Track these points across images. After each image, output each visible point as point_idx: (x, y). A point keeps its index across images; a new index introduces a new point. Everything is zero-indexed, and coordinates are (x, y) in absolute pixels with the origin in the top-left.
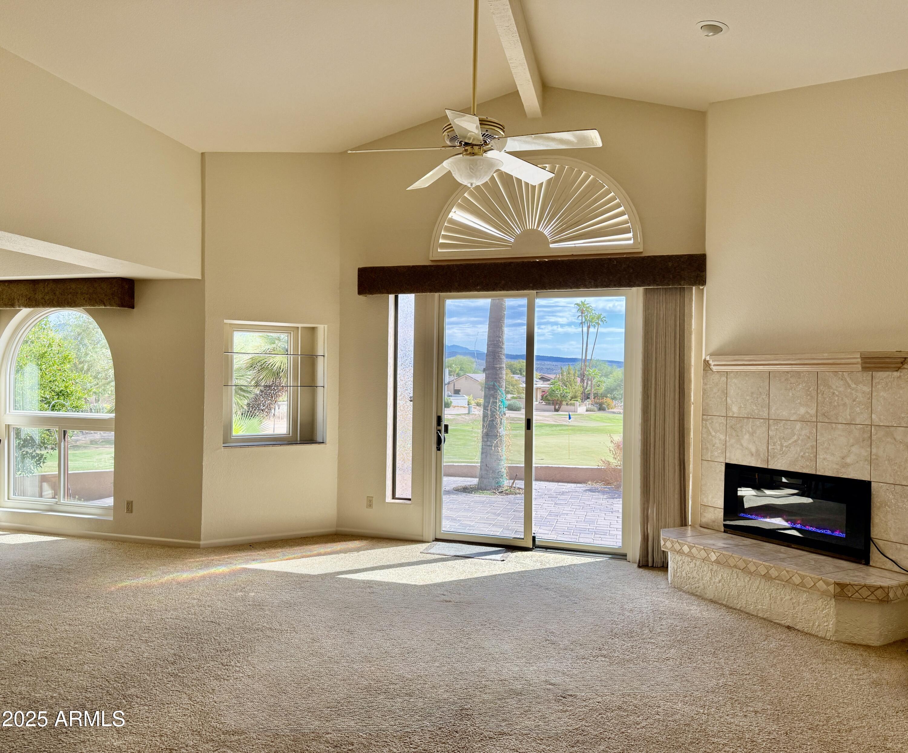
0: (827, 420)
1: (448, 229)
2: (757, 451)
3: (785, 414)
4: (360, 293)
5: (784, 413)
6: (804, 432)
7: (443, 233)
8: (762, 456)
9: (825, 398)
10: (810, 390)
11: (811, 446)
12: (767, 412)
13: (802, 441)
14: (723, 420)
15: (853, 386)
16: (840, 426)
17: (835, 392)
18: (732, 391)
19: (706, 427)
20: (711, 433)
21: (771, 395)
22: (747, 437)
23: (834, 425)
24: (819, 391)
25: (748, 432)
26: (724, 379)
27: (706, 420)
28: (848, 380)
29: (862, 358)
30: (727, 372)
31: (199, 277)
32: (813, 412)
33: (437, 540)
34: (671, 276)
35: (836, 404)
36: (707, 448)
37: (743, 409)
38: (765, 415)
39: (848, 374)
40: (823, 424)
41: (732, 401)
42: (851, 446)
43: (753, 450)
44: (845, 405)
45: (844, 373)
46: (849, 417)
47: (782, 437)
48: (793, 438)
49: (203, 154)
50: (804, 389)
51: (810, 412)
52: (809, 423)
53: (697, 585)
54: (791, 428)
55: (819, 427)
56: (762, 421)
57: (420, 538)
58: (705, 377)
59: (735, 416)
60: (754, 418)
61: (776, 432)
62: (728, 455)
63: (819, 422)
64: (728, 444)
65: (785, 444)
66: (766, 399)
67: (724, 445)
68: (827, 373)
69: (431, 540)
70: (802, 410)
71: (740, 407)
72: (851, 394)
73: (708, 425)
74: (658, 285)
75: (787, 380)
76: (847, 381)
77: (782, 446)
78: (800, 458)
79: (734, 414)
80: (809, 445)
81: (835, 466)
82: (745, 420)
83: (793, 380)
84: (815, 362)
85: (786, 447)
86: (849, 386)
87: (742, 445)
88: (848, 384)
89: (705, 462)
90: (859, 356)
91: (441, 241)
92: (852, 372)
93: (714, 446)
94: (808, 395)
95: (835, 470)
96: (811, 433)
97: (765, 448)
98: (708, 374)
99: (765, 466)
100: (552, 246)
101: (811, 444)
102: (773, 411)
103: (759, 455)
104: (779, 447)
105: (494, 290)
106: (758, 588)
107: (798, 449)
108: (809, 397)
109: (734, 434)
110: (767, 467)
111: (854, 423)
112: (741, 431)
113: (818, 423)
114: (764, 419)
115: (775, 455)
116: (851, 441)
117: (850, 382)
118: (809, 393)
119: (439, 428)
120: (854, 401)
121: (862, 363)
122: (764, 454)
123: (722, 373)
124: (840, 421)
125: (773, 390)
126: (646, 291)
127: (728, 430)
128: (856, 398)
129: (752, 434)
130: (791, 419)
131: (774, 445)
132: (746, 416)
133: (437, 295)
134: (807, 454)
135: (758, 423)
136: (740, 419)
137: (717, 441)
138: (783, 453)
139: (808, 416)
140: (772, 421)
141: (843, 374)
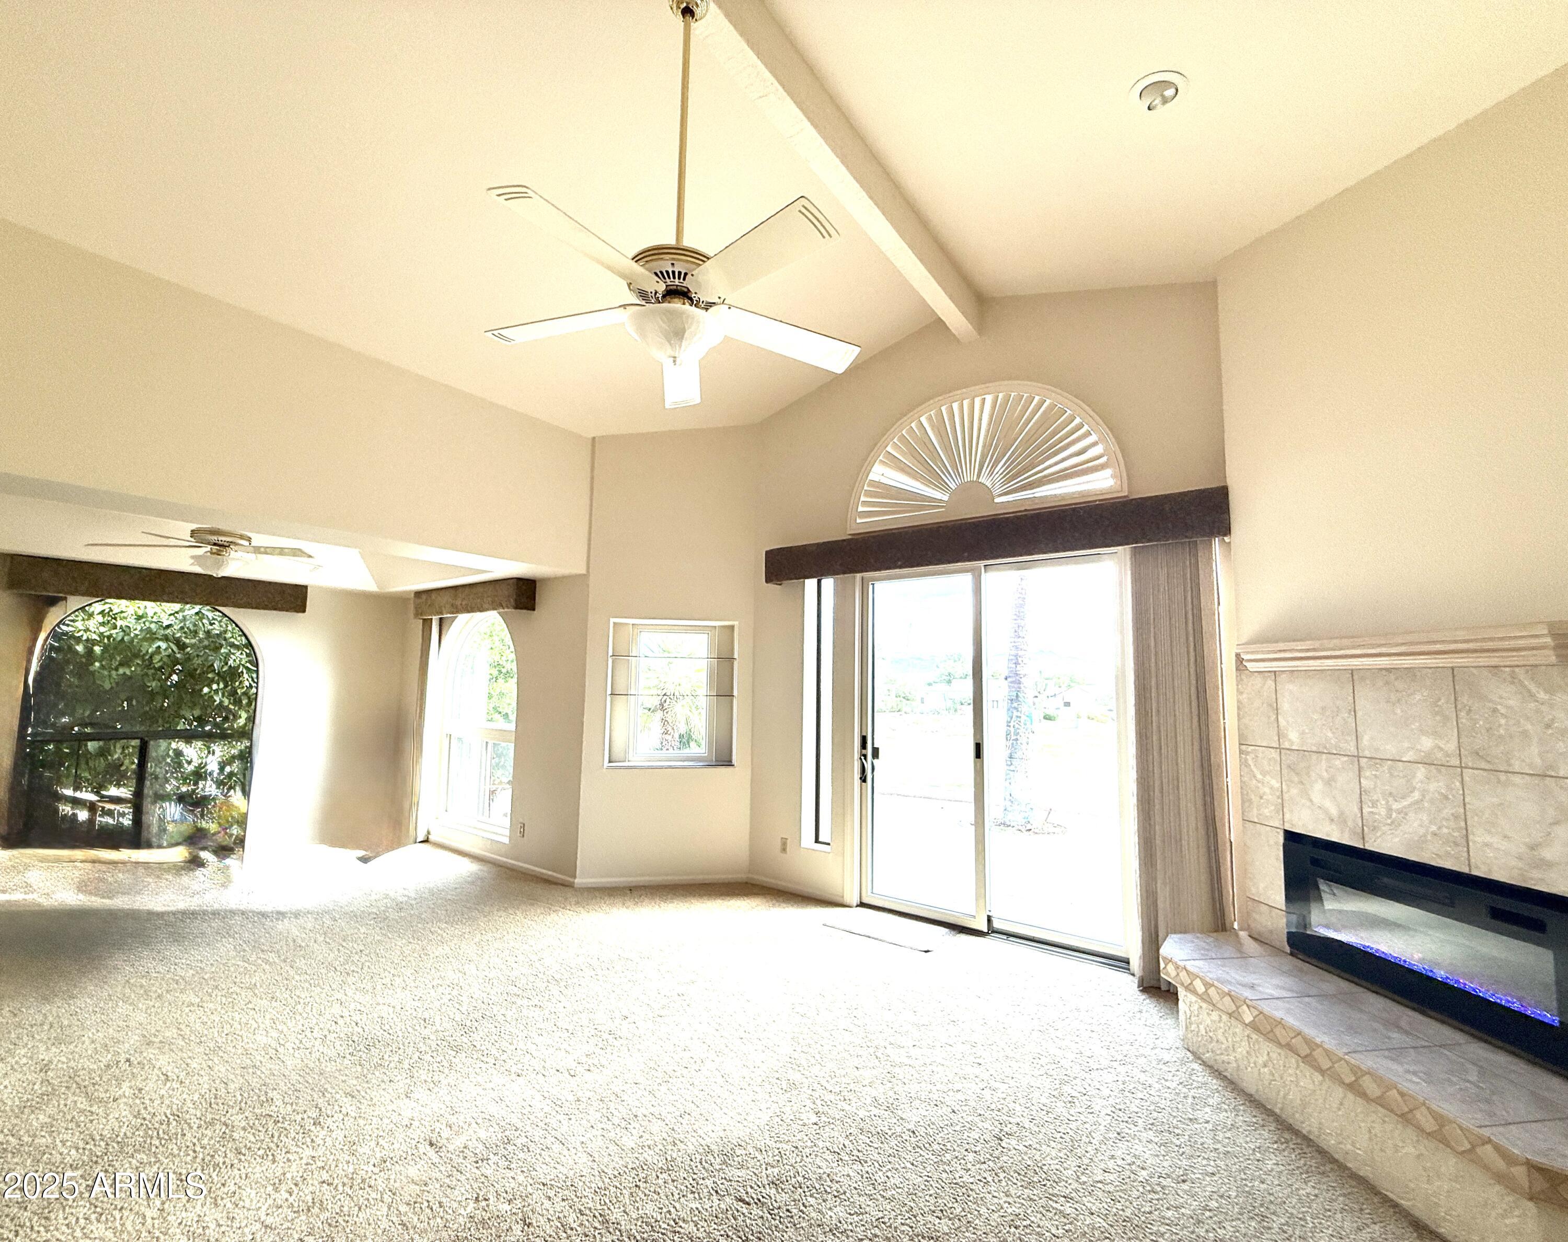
0: (1483, 765)
1: (868, 494)
2: (1341, 813)
3: (1389, 749)
4: (768, 580)
5: (1388, 747)
6: (1433, 787)
7: (863, 499)
8: (1350, 823)
9: (1475, 722)
10: (1440, 703)
11: (1453, 814)
12: (1353, 743)
13: (1432, 801)
14: (1274, 754)
15: (1542, 695)
16: (1517, 779)
17: (1499, 707)
18: (1285, 706)
19: (1247, 766)
20: (1255, 777)
21: (1359, 714)
22: (1319, 786)
23: (1503, 777)
24: (1459, 707)
25: (1322, 778)
26: (1270, 683)
27: (1247, 753)
28: (1526, 683)
29: (1554, 636)
30: (1275, 672)
31: (584, 572)
32: (1452, 746)
33: (862, 905)
34: (1170, 525)
35: (1502, 731)
36: (1250, 801)
37: (1309, 736)
38: (1352, 750)
39: (1527, 672)
40: (1475, 772)
41: (1288, 722)
42: (1551, 824)
43: (1334, 812)
44: (1525, 734)
45: (1517, 670)
46: (1538, 761)
47: (1387, 792)
48: (1413, 795)
49: (594, 438)
50: (1425, 700)
51: (1443, 746)
52: (1443, 769)
53: (1225, 1058)
54: (1405, 777)
55: (1466, 779)
56: (1346, 759)
57: (839, 900)
58: (1239, 681)
59: (1294, 748)
60: (1329, 753)
61: (1376, 783)
62: (1287, 816)
63: (1466, 768)
64: (1286, 796)
65: (1395, 806)
66: (1350, 720)
67: (1278, 798)
68: (1474, 671)
69: (855, 904)
70: (1427, 743)
71: (1303, 733)
72: (1538, 711)
73: (1250, 762)
74: (1149, 541)
75: (1387, 683)
76: (1525, 687)
77: (1390, 810)
78: (1429, 837)
79: (1292, 743)
80: (1447, 812)
81: (1514, 863)
82: (1314, 756)
83: (1400, 685)
84: (1439, 647)
85: (1399, 812)
86: (1532, 695)
87: (1311, 801)
88: (1529, 691)
89: (1248, 824)
90: (1546, 632)
91: (861, 509)
92: (1536, 666)
93: (1261, 798)
94: (1437, 713)
95: (1516, 871)
96: (1448, 787)
97: (1356, 810)
98: (1243, 677)
99: (1359, 845)
100: (997, 500)
101: (1453, 811)
102: (1365, 740)
103: (1345, 822)
104: (1383, 812)
105: (918, 565)
106: (1341, 1104)
107: (1425, 818)
108: (1438, 718)
109: (1296, 779)
110: (1362, 847)
111: (1553, 774)
112: (1308, 774)
113: (1464, 770)
114: (1348, 756)
115: (1376, 824)
116: (1551, 812)
117: (1533, 688)
118: (1437, 709)
119: (864, 751)
120: (1548, 726)
121: (1555, 648)
122: (1354, 821)
123: (1266, 674)
124: (1517, 769)
125: (1360, 703)
126: (1135, 552)
127: (1285, 771)
128: (1553, 720)
129: (1329, 782)
130: (1404, 759)
131: (1373, 807)
132: (1314, 749)
133: (858, 576)
134: (1445, 830)
135: (1338, 762)
136: (1303, 752)
137: (1267, 790)
138: (1392, 822)
139: (1440, 755)
140: (1365, 760)
141: (1513, 672)
